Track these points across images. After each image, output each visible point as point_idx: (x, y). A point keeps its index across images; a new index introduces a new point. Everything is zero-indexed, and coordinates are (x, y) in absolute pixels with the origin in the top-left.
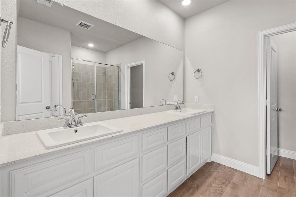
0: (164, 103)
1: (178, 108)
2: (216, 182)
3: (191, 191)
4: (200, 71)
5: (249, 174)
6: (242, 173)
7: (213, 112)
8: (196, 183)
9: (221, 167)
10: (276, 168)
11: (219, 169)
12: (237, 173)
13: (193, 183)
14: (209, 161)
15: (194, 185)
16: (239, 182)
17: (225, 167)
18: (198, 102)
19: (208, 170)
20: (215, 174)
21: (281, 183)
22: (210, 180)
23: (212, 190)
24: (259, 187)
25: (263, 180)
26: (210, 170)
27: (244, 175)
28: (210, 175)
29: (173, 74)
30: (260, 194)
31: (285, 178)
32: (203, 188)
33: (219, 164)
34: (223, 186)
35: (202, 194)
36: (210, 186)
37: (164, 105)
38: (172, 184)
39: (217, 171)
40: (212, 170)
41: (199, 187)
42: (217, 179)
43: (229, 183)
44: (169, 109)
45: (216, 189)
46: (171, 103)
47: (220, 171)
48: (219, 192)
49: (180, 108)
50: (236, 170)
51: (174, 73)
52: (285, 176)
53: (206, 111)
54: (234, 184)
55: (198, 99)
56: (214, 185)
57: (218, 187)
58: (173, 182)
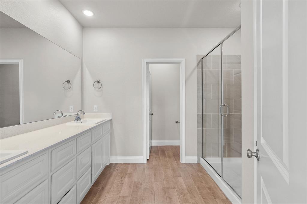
0: (60, 115)
1: (78, 119)
2: (117, 178)
3: (97, 195)
4: (99, 82)
5: (137, 164)
6: (133, 164)
7: (111, 120)
8: (101, 186)
9: (118, 165)
10: (151, 154)
11: (117, 168)
12: (130, 166)
13: (97, 187)
14: (108, 164)
15: (99, 188)
16: (132, 172)
17: (121, 164)
18: (97, 111)
19: (109, 172)
20: (115, 173)
21: (154, 162)
22: (111, 179)
23: (115, 185)
24: (144, 169)
25: (146, 164)
26: (110, 171)
27: (134, 165)
28: (111, 175)
29: (68, 82)
30: (145, 174)
31: (156, 159)
32: (107, 188)
33: (116, 164)
34: (123, 179)
35: (108, 193)
36: (113, 183)
37: (60, 117)
38: (81, 195)
39: (115, 170)
40: (111, 170)
41: (104, 188)
42: (117, 175)
43: (126, 175)
44: (68, 121)
45: (118, 184)
46: (68, 114)
47: (118, 168)
48: (120, 185)
49: (80, 119)
50: (129, 164)
51: (70, 81)
52: (156, 157)
53: (106, 120)
54: (129, 174)
55: (97, 109)
56: (116, 181)
57: (119, 182)
58: (81, 193)
